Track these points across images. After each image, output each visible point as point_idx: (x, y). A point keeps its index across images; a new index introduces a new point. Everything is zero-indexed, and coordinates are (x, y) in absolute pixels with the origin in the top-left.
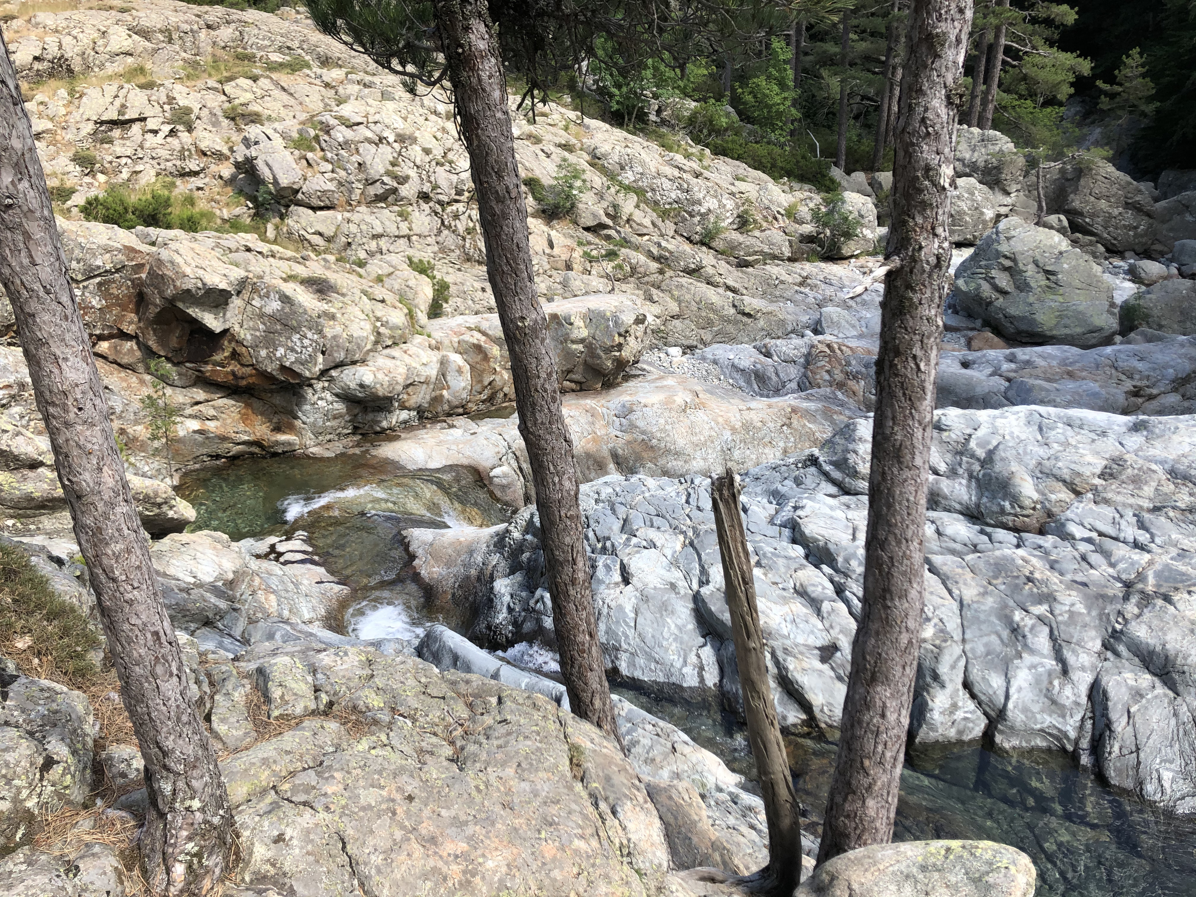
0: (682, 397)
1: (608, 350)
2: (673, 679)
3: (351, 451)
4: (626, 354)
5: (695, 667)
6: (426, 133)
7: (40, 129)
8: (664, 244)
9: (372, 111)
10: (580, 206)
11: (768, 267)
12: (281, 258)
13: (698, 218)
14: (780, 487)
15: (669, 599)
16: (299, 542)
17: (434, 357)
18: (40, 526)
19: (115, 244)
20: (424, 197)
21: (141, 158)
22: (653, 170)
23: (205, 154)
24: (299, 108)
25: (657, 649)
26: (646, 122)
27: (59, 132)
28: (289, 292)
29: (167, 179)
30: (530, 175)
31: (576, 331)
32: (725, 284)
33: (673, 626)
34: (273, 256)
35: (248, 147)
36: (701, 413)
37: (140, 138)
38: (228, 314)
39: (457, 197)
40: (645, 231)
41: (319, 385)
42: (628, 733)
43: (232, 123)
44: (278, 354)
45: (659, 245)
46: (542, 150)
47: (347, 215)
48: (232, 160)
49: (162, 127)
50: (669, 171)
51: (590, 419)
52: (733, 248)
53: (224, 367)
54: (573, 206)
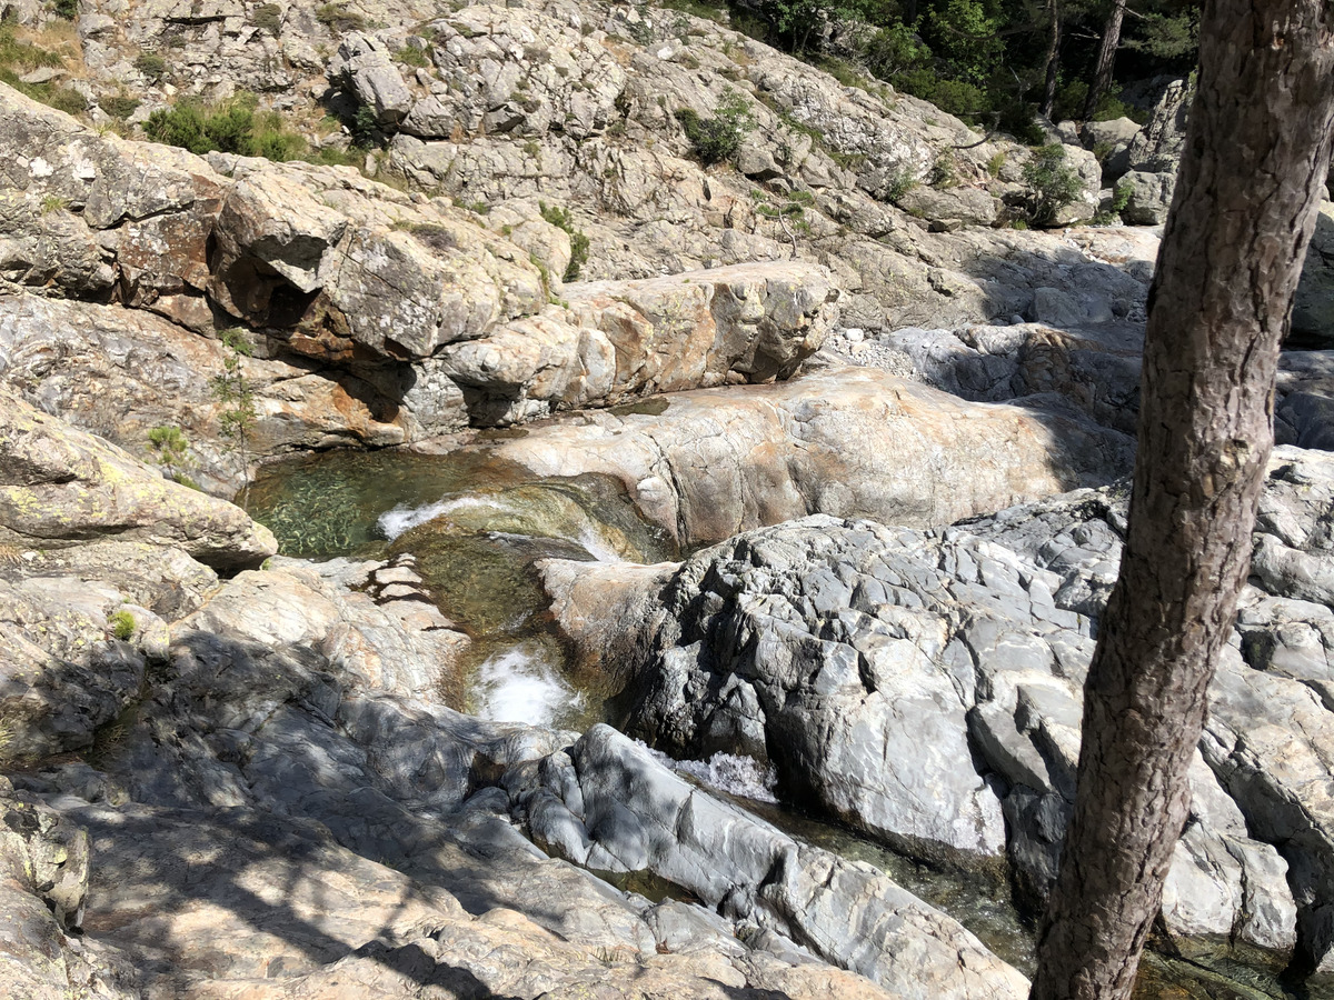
0: (881, 399)
1: (789, 334)
2: (939, 836)
3: (468, 449)
4: (811, 339)
5: (970, 819)
6: (560, 50)
7: (98, 27)
8: (845, 199)
9: (497, 19)
10: (744, 147)
11: (967, 233)
12: (387, 200)
13: (885, 169)
14: (1052, 544)
15: (931, 717)
16: (405, 570)
17: (570, 334)
18: (71, 560)
19: (182, 173)
20: (557, 128)
21: (217, 67)
22: (834, 106)
23: (294, 66)
24: (407, 12)
25: (916, 789)
26: (818, 49)
27: (121, 30)
28: (399, 245)
29: (250, 95)
30: (684, 107)
31: (749, 308)
32: (918, 252)
33: (938, 758)
34: (377, 196)
35: (346, 58)
36: (904, 421)
37: (217, 43)
38: (322, 269)
39: (596, 131)
40: (820, 182)
41: (430, 364)
42: (890, 927)
43: (327, 28)
44: (383, 324)
45: (839, 200)
46: (700, 77)
47: (463, 147)
48: (326, 73)
49: (243, 29)
50: (852, 108)
51: (763, 421)
52: (926, 208)
53: (314, 336)
54: (735, 146)
